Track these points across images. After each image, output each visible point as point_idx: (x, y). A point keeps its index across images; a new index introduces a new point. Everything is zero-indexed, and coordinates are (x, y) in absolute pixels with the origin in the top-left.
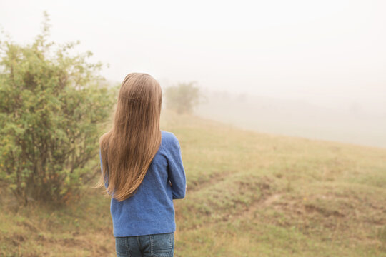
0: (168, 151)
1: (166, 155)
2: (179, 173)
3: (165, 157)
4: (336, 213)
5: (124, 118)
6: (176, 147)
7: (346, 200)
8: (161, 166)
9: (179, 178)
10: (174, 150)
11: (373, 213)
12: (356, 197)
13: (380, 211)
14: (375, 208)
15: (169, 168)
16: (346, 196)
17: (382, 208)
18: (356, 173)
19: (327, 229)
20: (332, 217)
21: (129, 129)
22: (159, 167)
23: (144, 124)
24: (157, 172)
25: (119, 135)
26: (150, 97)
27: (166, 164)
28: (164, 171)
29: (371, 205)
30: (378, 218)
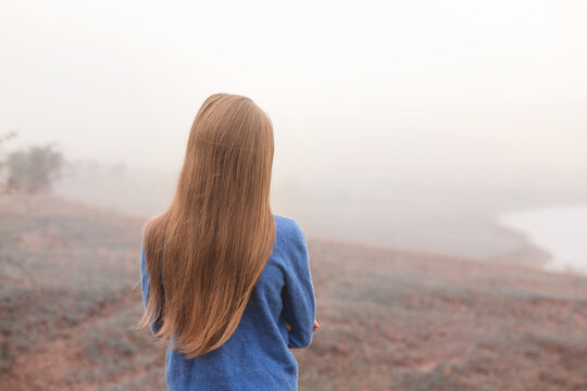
0: (287, 257)
1: (284, 264)
2: (305, 300)
3: (281, 268)
4: (334, 350)
5: (203, 185)
6: (301, 248)
7: (347, 328)
8: (273, 287)
9: (304, 309)
10: (298, 254)
11: (391, 348)
12: (362, 323)
13: (402, 346)
14: (393, 340)
15: (286, 291)
16: (346, 321)
17: (404, 340)
18: (348, 285)
19: (324, 377)
20: (328, 357)
21: (214, 209)
22: (268, 291)
23: (243, 199)
24: (264, 299)
25: (191, 219)
26: (256, 145)
27: (282, 283)
28: (277, 296)
29: (386, 336)
30: (399, 356)
